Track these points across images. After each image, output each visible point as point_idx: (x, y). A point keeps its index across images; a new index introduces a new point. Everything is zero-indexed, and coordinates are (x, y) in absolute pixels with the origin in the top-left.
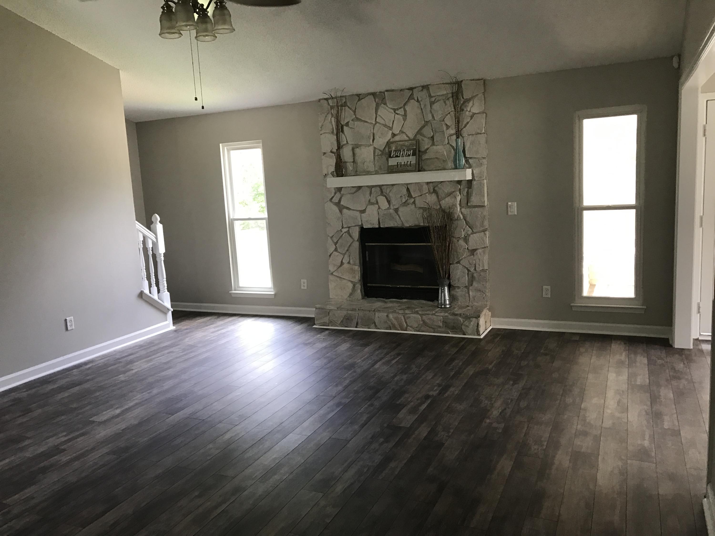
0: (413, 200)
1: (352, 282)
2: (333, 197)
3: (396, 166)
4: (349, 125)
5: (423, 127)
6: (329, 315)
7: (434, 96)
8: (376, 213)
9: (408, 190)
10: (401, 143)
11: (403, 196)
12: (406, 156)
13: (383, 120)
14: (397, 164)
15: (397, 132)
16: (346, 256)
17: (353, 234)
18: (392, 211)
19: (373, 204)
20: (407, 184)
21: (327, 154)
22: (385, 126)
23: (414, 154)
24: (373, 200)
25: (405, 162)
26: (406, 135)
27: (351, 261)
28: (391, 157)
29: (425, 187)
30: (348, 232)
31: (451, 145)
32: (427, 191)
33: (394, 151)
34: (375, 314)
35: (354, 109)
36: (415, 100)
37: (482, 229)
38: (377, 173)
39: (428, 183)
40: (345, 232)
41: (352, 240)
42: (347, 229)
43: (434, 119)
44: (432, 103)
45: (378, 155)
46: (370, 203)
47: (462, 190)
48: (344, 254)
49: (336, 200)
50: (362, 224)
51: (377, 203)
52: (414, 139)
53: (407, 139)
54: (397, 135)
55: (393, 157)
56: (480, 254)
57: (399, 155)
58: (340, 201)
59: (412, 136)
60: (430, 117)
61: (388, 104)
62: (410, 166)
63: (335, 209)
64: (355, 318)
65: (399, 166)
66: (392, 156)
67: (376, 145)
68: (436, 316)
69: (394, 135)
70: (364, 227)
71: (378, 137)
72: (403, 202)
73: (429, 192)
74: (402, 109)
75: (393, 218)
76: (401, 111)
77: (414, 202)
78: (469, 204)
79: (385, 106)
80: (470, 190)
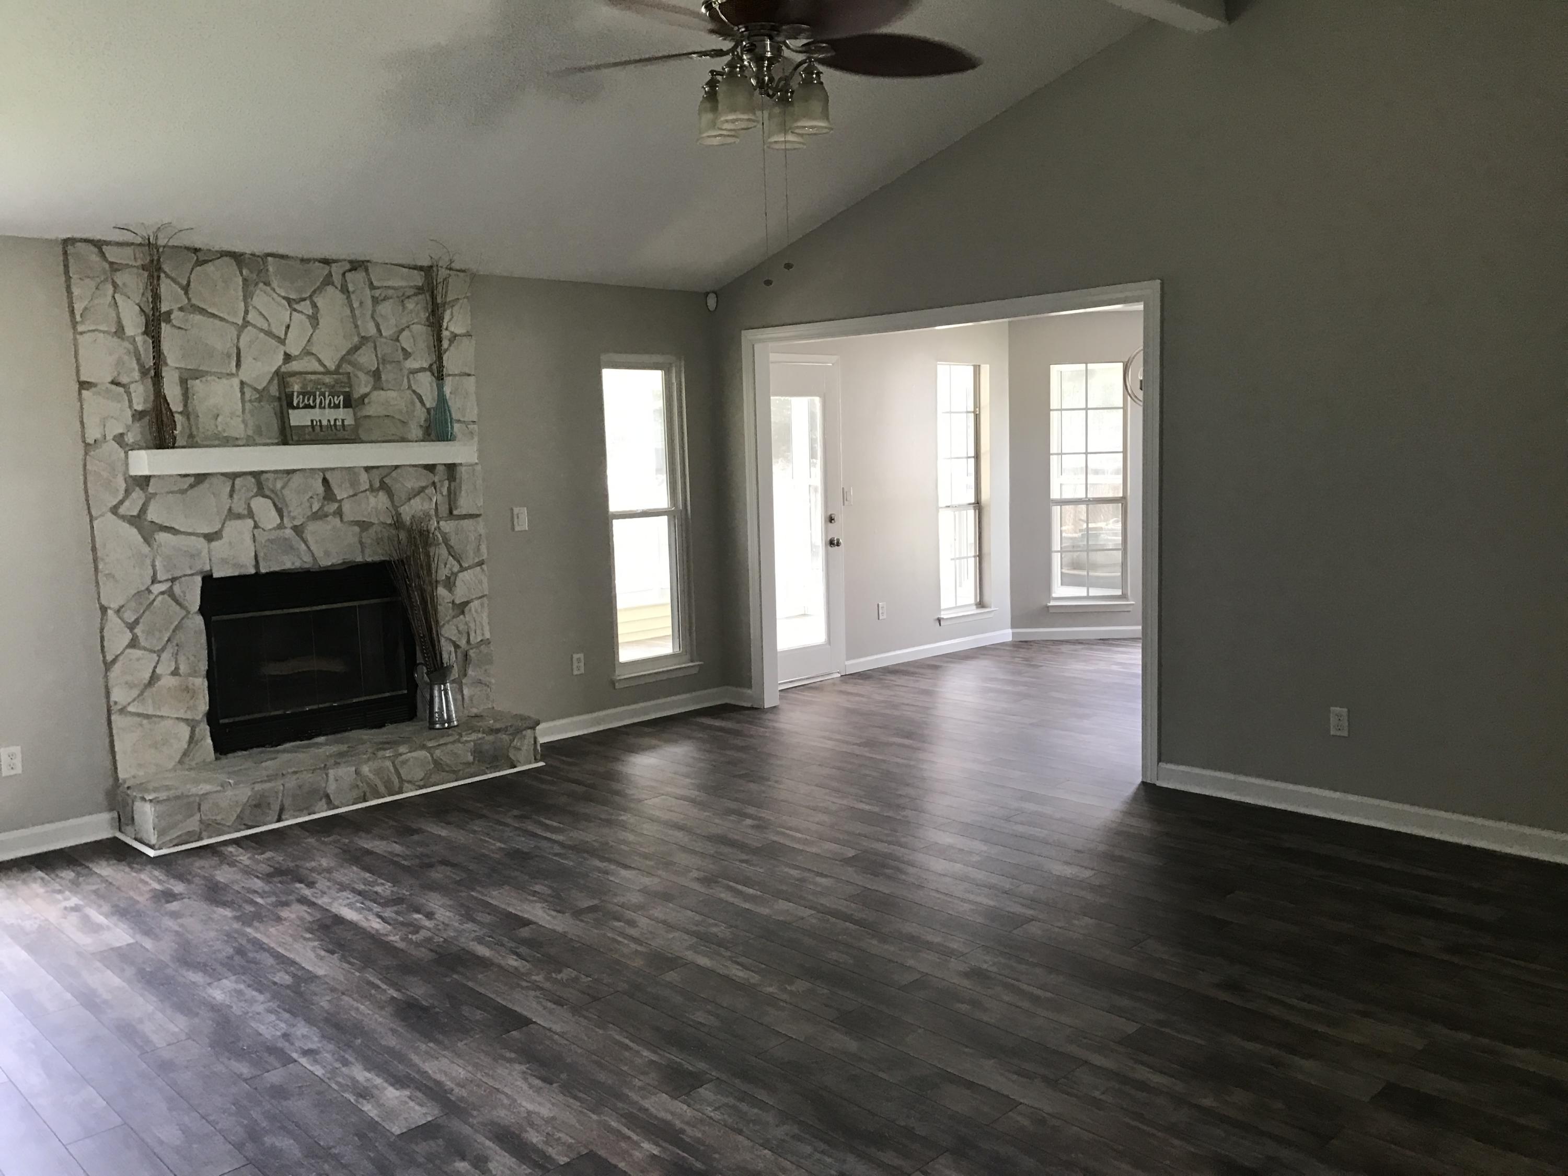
0: (336, 505)
1: (186, 721)
2: (121, 502)
3: (310, 429)
4: (173, 321)
5: (356, 349)
6: (200, 811)
7: (378, 288)
8: (248, 538)
9: (325, 481)
10: (313, 377)
11: (315, 497)
12: (330, 407)
13: (262, 320)
14: (310, 423)
15: (295, 352)
16: (165, 656)
17: (187, 594)
18: (289, 533)
19: (239, 517)
20: (324, 470)
21: (99, 386)
22: (269, 333)
23: (348, 404)
24: (240, 508)
25: (329, 421)
26: (319, 361)
27: (183, 668)
28: (294, 408)
29: (364, 477)
30: (170, 593)
31: (414, 392)
32: (367, 487)
33: (299, 394)
34: (327, 775)
35: (185, 282)
36: (336, 288)
37: (477, 560)
38: (250, 442)
39: (367, 469)
40: (162, 593)
41: (184, 613)
42: (169, 584)
43: (381, 335)
44: (376, 301)
45: (250, 401)
46: (232, 515)
47: (438, 485)
48: (159, 653)
49: (131, 507)
50: (211, 570)
51: (251, 514)
52: (336, 372)
53: (321, 369)
54: (296, 358)
55: (298, 407)
56: (476, 611)
57: (312, 404)
58: (143, 510)
59: (332, 366)
60: (372, 331)
61: (275, 284)
62: (344, 430)
63: (132, 534)
64: (277, 798)
65: (318, 429)
66: (295, 405)
67: (246, 374)
68: (462, 743)
69: (288, 358)
70: (216, 575)
71: (250, 359)
72: (314, 511)
73: (372, 489)
74: (308, 302)
75: (292, 547)
76: (306, 307)
77: (339, 513)
78: (455, 512)
79: (268, 288)
80: (453, 484)
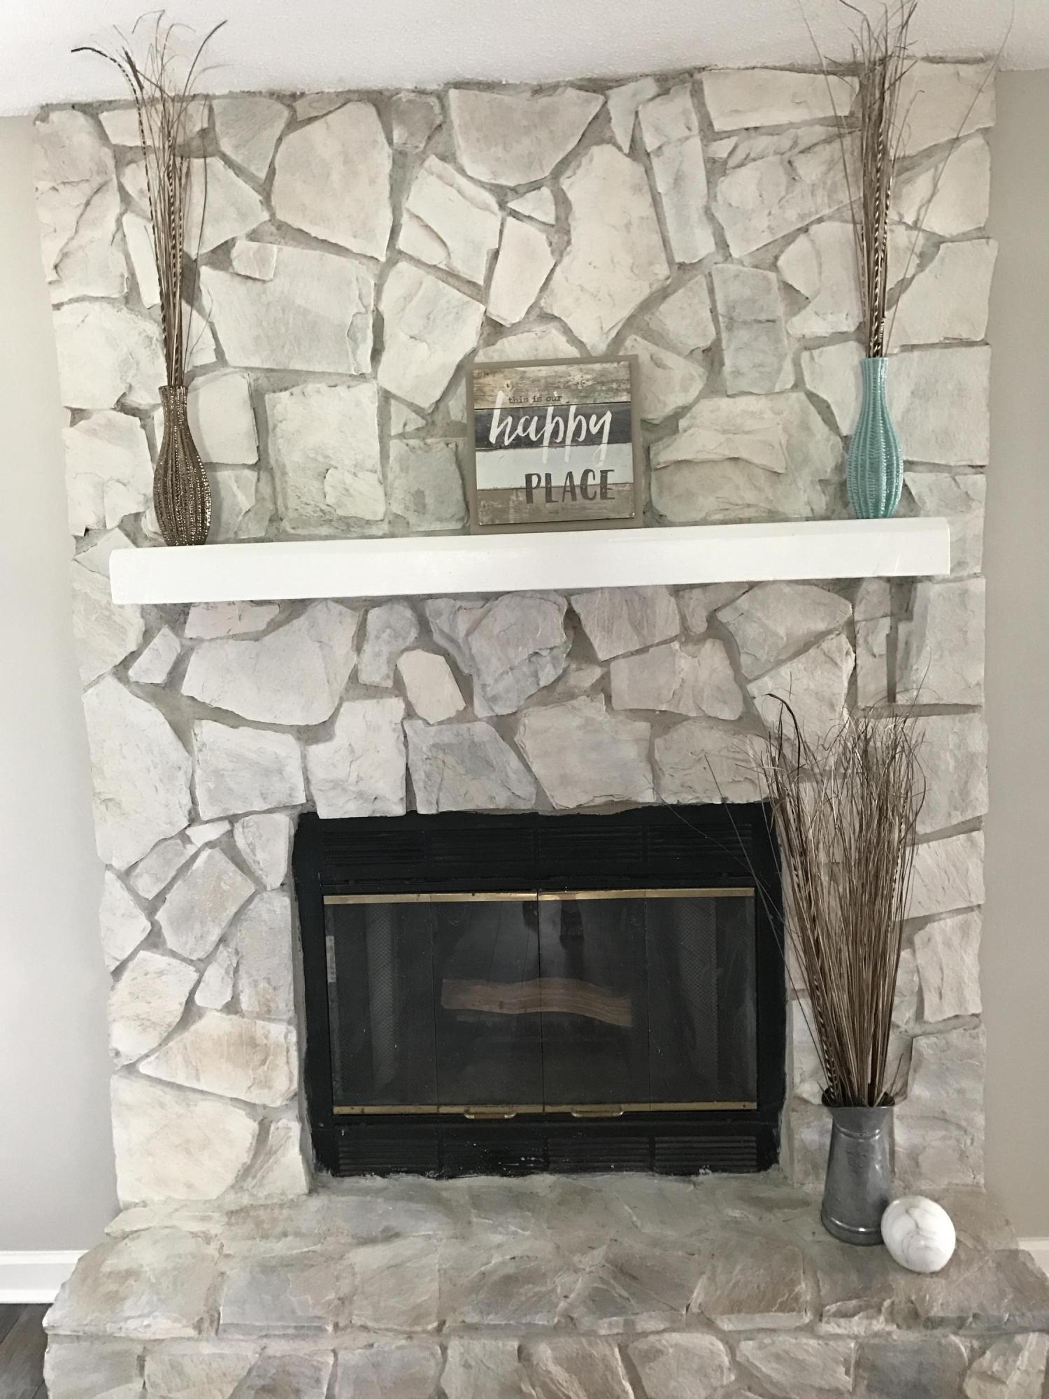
0: (598, 672)
1: (250, 1107)
2: (134, 656)
3: (522, 497)
4: (235, 263)
5: (663, 294)
6: (142, 1374)
7: (729, 134)
8: (389, 741)
9: (572, 620)
10: (543, 371)
11: (544, 653)
12: (575, 441)
13: (436, 246)
14: (522, 483)
15: (509, 308)
16: (214, 973)
17: (258, 852)
18: (482, 730)
19: (373, 692)
20: (568, 594)
21: (94, 417)
22: (450, 276)
23: (620, 433)
24: (373, 672)
25: (570, 475)
26: (567, 331)
27: (245, 1002)
28: (489, 447)
29: (667, 608)
30: (227, 846)
31: (811, 396)
32: (675, 630)
33: (505, 412)
34: (444, 1349)
35: (262, 175)
36: (620, 149)
37: (957, 818)
38: (397, 527)
39: (677, 591)
40: (210, 845)
41: (249, 888)
42: (225, 826)
43: (728, 257)
44: (716, 169)
45: (402, 436)
46: (356, 687)
47: (861, 628)
48: (201, 965)
49: (151, 668)
50: (310, 799)
51: (399, 687)
52: (611, 355)
53: (573, 352)
54: (515, 328)
55: (499, 445)
56: (948, 944)
57: (533, 437)
58: (177, 673)
59: (597, 341)
60: (704, 245)
61: (465, 160)
62: (604, 496)
63: (151, 719)
64: (318, 1381)
65: (539, 495)
66: (493, 439)
67: (392, 374)
68: (819, 1337)
69: (494, 329)
70: (324, 814)
71: (403, 337)
72: (542, 684)
73: (686, 636)
74: (546, 191)
75: (489, 764)
76: (540, 205)
77: (603, 688)
78: (901, 699)
79: (449, 168)
80: (903, 628)
